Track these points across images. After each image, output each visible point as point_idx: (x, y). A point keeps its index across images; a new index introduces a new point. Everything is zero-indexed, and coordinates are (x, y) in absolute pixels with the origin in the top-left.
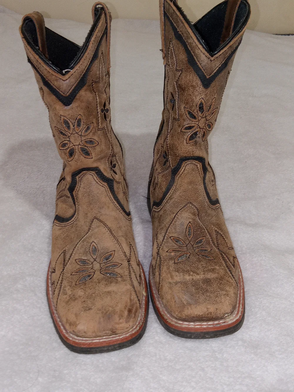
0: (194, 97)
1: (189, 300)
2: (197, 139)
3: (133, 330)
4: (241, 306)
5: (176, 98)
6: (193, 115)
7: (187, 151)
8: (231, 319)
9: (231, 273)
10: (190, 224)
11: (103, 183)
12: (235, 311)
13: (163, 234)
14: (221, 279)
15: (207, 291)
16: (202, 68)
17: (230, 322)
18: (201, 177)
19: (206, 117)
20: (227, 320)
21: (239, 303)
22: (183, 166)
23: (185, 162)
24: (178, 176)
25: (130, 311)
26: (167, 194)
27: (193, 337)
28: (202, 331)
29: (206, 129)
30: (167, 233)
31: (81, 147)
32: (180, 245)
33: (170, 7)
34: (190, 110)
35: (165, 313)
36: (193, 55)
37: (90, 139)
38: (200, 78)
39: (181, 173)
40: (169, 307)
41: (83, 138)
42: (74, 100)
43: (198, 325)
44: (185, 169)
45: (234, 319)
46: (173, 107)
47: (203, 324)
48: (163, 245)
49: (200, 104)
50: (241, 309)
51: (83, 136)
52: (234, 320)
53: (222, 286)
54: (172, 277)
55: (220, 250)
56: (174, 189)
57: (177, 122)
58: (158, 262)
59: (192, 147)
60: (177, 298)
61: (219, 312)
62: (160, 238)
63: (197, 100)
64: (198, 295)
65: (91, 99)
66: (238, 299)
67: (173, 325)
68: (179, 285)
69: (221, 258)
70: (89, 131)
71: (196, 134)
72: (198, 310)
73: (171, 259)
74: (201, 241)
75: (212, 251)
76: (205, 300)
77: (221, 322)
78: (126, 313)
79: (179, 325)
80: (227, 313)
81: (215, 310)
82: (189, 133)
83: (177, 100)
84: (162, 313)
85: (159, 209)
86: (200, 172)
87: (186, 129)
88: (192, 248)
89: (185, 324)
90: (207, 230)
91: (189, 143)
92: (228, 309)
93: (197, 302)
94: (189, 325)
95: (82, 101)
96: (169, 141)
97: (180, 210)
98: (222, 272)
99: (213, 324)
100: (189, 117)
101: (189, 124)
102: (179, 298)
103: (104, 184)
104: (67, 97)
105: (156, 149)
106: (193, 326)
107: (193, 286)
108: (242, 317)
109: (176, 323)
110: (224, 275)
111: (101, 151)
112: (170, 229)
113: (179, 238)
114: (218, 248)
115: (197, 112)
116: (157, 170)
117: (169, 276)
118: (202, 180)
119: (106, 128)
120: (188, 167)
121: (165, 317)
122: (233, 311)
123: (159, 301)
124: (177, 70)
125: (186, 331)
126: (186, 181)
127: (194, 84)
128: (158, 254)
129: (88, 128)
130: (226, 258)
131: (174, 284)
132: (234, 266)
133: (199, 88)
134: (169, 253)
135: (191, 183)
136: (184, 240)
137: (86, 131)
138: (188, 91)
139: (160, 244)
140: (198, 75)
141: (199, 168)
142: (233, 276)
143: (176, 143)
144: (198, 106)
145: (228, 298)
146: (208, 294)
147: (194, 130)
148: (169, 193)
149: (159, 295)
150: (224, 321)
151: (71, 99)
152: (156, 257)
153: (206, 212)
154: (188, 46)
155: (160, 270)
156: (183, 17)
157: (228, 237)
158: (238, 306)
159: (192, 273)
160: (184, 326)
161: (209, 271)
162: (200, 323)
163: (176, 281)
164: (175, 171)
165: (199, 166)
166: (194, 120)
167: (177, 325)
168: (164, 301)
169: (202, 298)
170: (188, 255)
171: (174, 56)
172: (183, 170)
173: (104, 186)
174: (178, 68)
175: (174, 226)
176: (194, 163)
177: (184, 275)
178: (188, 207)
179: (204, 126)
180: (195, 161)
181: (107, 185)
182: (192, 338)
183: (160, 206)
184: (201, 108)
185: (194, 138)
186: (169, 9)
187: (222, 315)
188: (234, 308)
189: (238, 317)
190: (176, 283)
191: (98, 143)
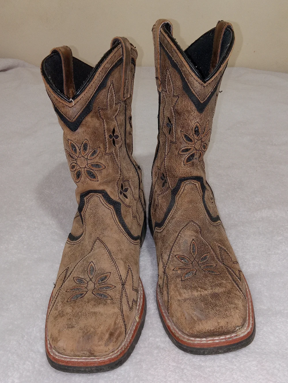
0: (189, 122)
1: (200, 316)
2: (194, 160)
3: (113, 355)
4: (251, 318)
5: (173, 122)
6: (189, 138)
7: (185, 172)
8: (242, 332)
9: (238, 286)
10: (194, 242)
11: (109, 205)
12: (245, 324)
13: (168, 253)
14: (229, 292)
15: (216, 305)
16: (196, 94)
17: (242, 335)
18: (201, 196)
19: (201, 139)
20: (239, 333)
21: (249, 316)
22: (182, 186)
23: (184, 182)
24: (178, 196)
25: (111, 334)
26: (168, 215)
27: (206, 353)
28: (215, 346)
29: (202, 151)
30: (172, 252)
31: (87, 170)
32: (185, 263)
33: (165, 39)
34: (186, 134)
35: (176, 331)
36: (187, 82)
37: (96, 163)
38: (194, 103)
39: (181, 193)
40: (180, 325)
41: (89, 162)
42: (81, 126)
43: (209, 340)
44: (184, 189)
45: (245, 331)
46: (170, 131)
47: (215, 339)
48: (168, 264)
49: (195, 128)
50: (251, 322)
51: (89, 160)
52: (246, 333)
53: (230, 300)
54: (180, 294)
55: (225, 265)
56: (175, 209)
57: (174, 145)
58: (165, 281)
59: (189, 168)
60: (187, 314)
61: (230, 326)
62: (166, 257)
63: (192, 124)
64: (207, 311)
65: (97, 125)
66: (247, 312)
67: (185, 342)
68: (188, 301)
69: (227, 272)
70: (95, 156)
71: (193, 155)
72: (209, 325)
73: (178, 277)
74: (205, 257)
75: (218, 267)
76: (215, 315)
77: (233, 335)
78: (107, 336)
79: (191, 342)
80: (238, 326)
81: (226, 323)
82: (187, 155)
83: (174, 125)
84: (174, 331)
85: (162, 230)
86: (199, 191)
87: (183, 151)
88: (197, 265)
89: (198, 341)
90: (210, 246)
91: (187, 165)
92: (239, 322)
93: (207, 317)
94: (201, 341)
95: (88, 127)
96: (166, 163)
97: (183, 228)
98: (229, 286)
99: (225, 339)
100: (186, 140)
101: (186, 147)
102: (189, 314)
103: (110, 207)
104: (73, 122)
105: (153, 172)
106: (205, 342)
107: (202, 301)
108: (253, 329)
109: (188, 340)
110: (232, 289)
111: (108, 175)
112: (174, 247)
113: (184, 256)
114: (223, 263)
115: (193, 135)
116: (156, 192)
117: (177, 293)
118: (202, 199)
119: (114, 153)
120: (187, 187)
121: (177, 335)
122: (244, 324)
123: (169, 319)
124: (174, 96)
125: (198, 347)
126: (186, 201)
127: (189, 109)
128: (164, 273)
129: (95, 152)
130: (232, 272)
131: (182, 301)
132: (240, 280)
133: (193, 113)
134: (175, 271)
135: (191, 202)
136: (188, 258)
137: (93, 155)
138: (184, 115)
139: (165, 264)
140: (192, 101)
141: (198, 187)
142: (240, 289)
143: (174, 165)
144: (193, 129)
145: (237, 311)
146: (218, 308)
147: (191, 152)
148: (170, 213)
149: (168, 313)
150: (235, 335)
151: (77, 124)
152: (163, 276)
153: (208, 229)
154: (183, 74)
155: (168, 289)
156: (177, 47)
157: (232, 252)
158: (247, 318)
159: (200, 289)
160: (196, 342)
161: (217, 285)
162: (212, 338)
163: (185, 298)
164: (175, 192)
165: (197, 185)
166: (190, 143)
167: (189, 342)
168: (174, 319)
169: (212, 312)
170: (194, 272)
171: (171, 83)
172: (182, 190)
173: (110, 208)
174: (175, 94)
175: (178, 244)
176: (193, 182)
177: (192, 291)
178: (190, 225)
179: (200, 148)
180: (194, 180)
181: (112, 208)
182: (206, 355)
183: (162, 227)
184: (197, 132)
185: (191, 160)
186: (164, 40)
187: (233, 329)
188: (244, 320)
189: (249, 330)
190: (185, 300)
191: (105, 167)
